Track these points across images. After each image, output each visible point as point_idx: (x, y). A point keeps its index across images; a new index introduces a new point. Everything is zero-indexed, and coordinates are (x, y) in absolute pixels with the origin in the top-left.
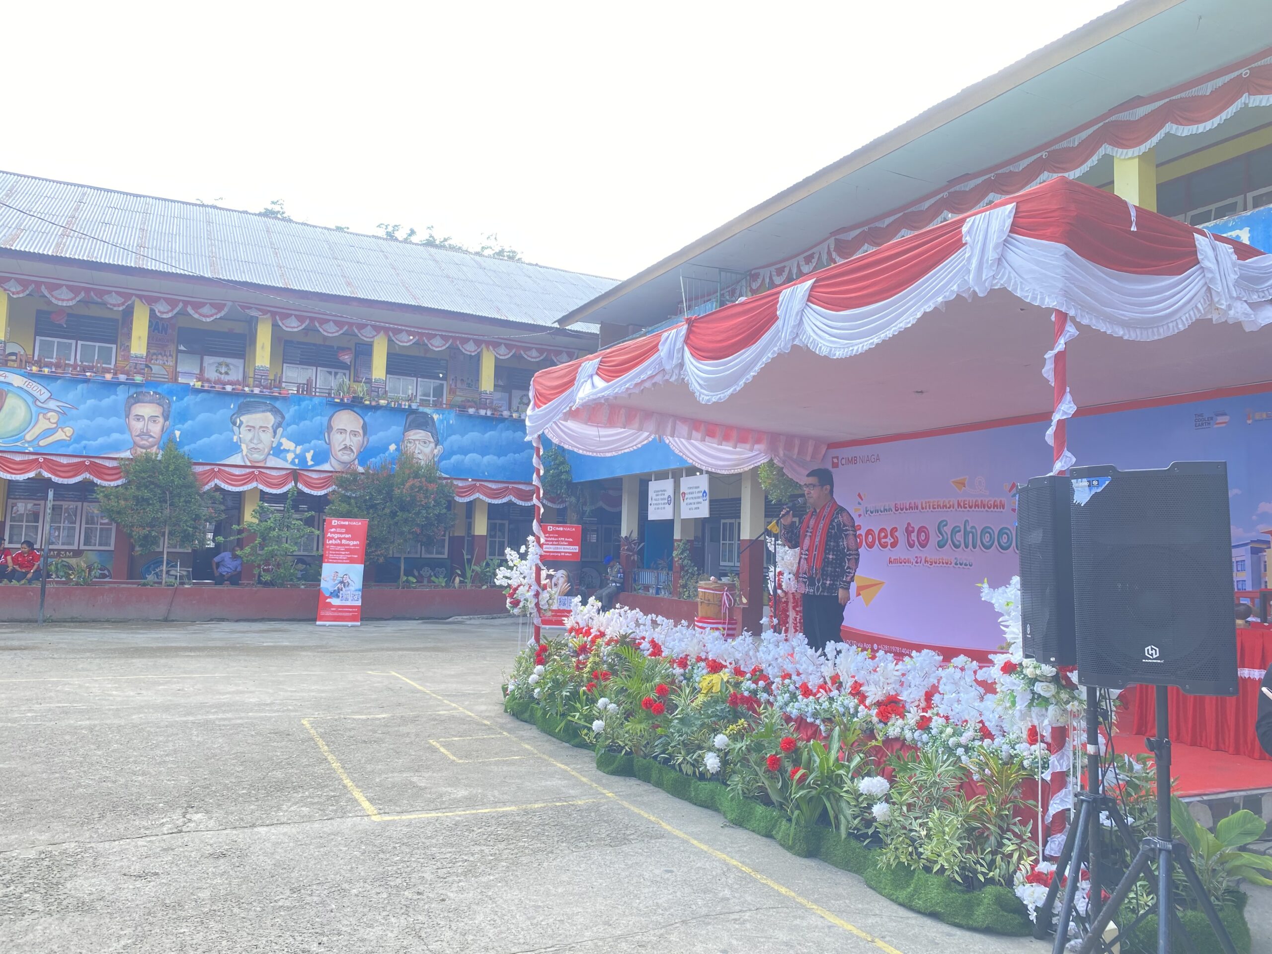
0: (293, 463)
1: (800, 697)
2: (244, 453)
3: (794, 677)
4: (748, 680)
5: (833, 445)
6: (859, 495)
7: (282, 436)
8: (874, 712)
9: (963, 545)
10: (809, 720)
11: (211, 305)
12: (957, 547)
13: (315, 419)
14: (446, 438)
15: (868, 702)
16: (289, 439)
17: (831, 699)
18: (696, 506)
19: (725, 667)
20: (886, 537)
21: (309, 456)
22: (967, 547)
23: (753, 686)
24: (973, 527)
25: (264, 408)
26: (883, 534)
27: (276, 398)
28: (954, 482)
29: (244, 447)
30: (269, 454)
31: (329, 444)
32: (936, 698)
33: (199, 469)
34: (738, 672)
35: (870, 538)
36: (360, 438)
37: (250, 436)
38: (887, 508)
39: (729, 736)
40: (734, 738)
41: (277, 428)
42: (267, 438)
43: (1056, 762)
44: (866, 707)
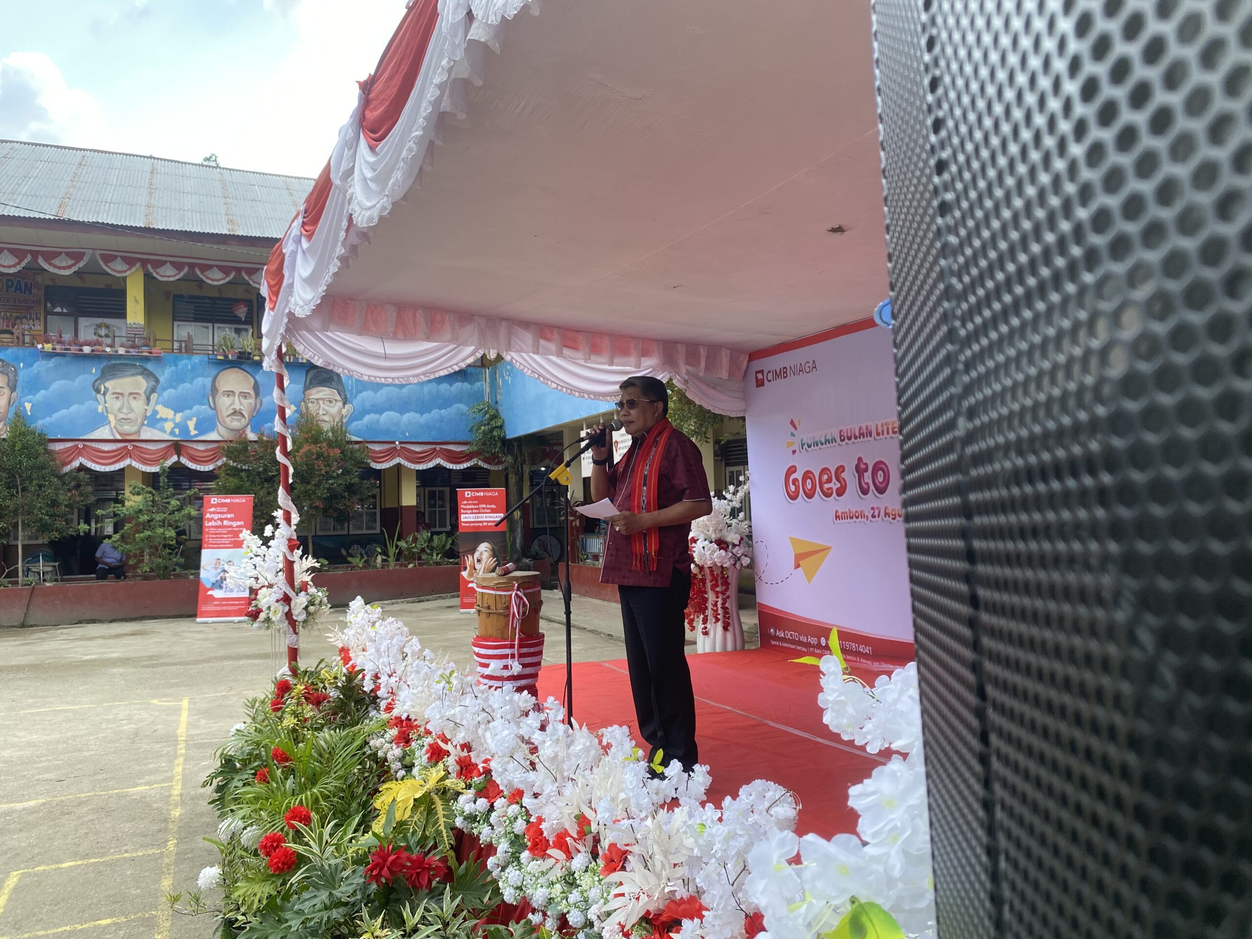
0: (172, 433)
2: (113, 425)
5: (756, 354)
7: (157, 403)
11: (67, 254)
13: (195, 381)
14: (356, 396)
16: (166, 405)
20: (829, 481)
21: (191, 424)
25: (133, 371)
26: (825, 477)
27: (146, 359)
29: (111, 418)
30: (143, 424)
31: (215, 409)
33: (58, 447)
35: (809, 484)
36: (252, 401)
37: (118, 404)
38: (829, 437)
41: (150, 394)
42: (138, 405)
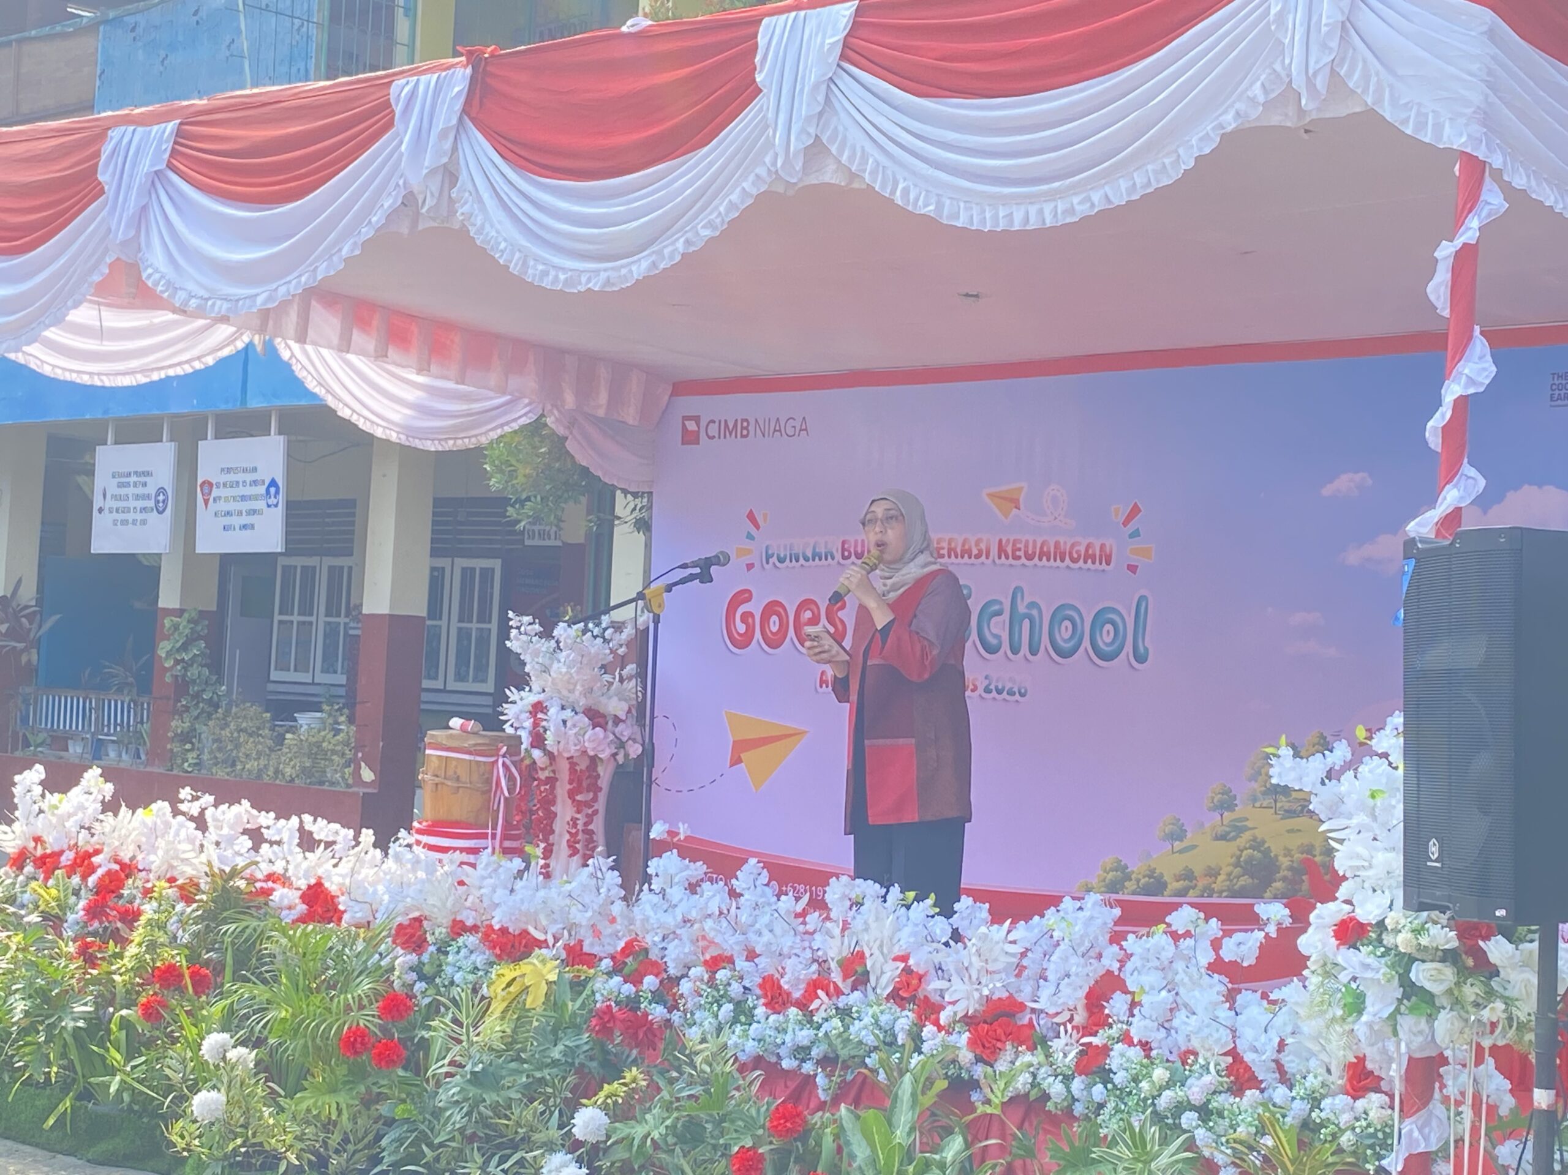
1: (760, 1011)
3: (741, 964)
4: (610, 974)
5: (685, 387)
6: (751, 517)
8: (963, 1039)
9: (1006, 646)
10: (786, 1064)
12: (992, 650)
15: (944, 1017)
17: (845, 1013)
18: (245, 520)
19: (542, 944)
20: (814, 621)
22: (1015, 650)
23: (628, 989)
24: (1033, 605)
26: (808, 615)
28: (990, 495)
32: (1117, 1005)
34: (576, 955)
35: (774, 624)
38: (822, 550)
39: (604, 1107)
40: (620, 1113)
43: (1416, 1134)
44: (940, 1028)
